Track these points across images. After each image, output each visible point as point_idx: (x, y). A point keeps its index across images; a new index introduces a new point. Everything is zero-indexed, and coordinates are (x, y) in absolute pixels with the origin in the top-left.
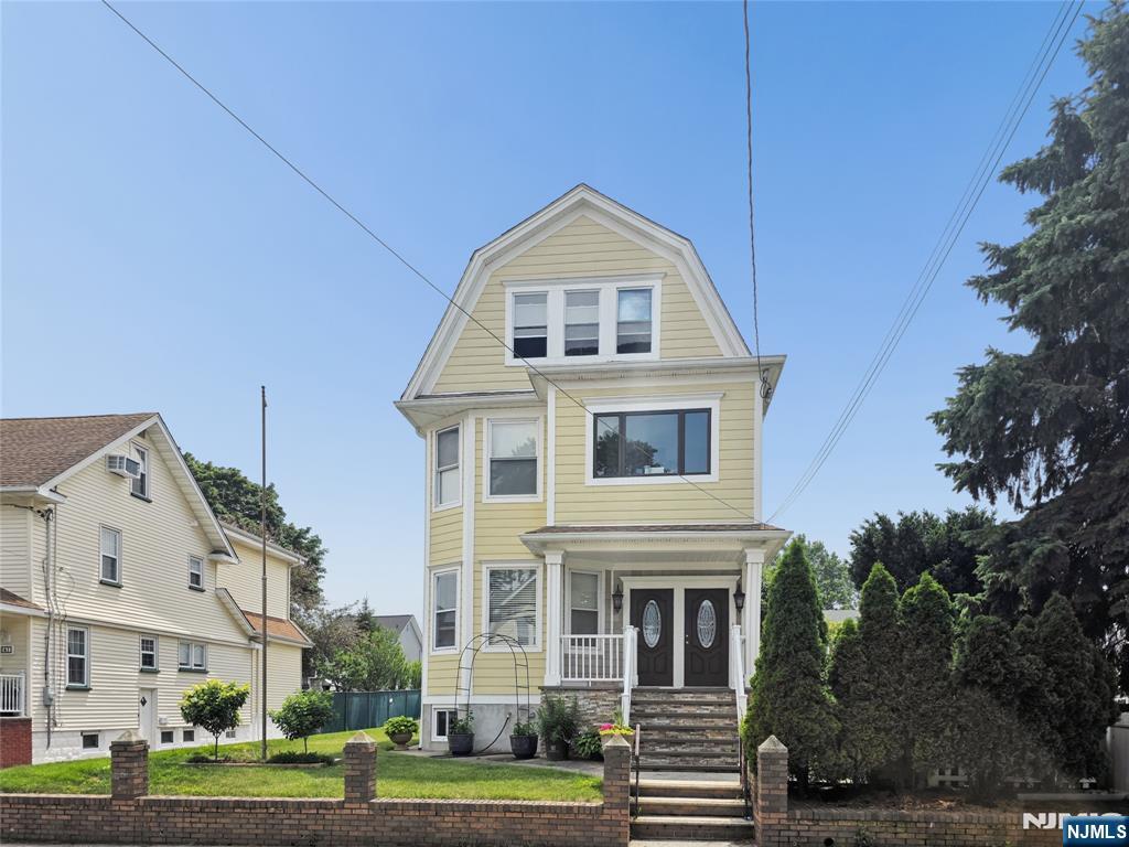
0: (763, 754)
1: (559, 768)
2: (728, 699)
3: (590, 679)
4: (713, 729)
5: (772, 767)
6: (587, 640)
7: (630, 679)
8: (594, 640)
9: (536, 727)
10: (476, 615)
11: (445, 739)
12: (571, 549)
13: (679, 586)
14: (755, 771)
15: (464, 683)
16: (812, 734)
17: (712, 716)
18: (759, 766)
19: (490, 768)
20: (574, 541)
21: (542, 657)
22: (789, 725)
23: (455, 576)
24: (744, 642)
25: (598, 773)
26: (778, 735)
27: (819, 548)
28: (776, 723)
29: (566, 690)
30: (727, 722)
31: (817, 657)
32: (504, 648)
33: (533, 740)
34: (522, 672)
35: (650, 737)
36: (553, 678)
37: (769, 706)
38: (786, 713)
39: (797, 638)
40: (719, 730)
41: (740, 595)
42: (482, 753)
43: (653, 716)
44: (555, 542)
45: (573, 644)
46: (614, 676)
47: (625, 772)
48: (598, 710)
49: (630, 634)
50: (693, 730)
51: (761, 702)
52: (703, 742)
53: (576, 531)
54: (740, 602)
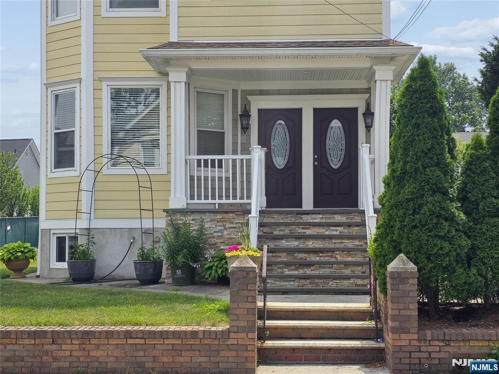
0: (392, 273)
1: (185, 293)
2: (358, 219)
3: (217, 201)
4: (342, 250)
5: (401, 287)
6: (213, 161)
7: (257, 200)
8: (220, 161)
9: (161, 252)
10: (97, 135)
11: (64, 265)
12: (196, 66)
13: (308, 106)
14: (384, 291)
15: (84, 206)
16: (441, 252)
17: (341, 237)
18: (389, 286)
19: (112, 294)
20: (198, 58)
21: (166, 179)
22: (418, 243)
23: (72, 95)
24: (373, 162)
25: (224, 297)
26: (407, 254)
27: (451, 69)
28: (405, 241)
29: (193, 212)
30: (357, 243)
31: (445, 173)
32: (126, 170)
33: (158, 265)
34: (145, 195)
35: (279, 260)
36: (178, 199)
37: (398, 225)
38: (415, 231)
39: (426, 154)
40: (349, 251)
41: (369, 114)
42: (103, 279)
43: (281, 238)
44: (178, 58)
45: (199, 165)
46: (242, 198)
47: (252, 293)
48: (225, 232)
49: (258, 154)
50: (322, 252)
51: (390, 220)
52: (332, 263)
53: (201, 47)
54: (369, 121)
